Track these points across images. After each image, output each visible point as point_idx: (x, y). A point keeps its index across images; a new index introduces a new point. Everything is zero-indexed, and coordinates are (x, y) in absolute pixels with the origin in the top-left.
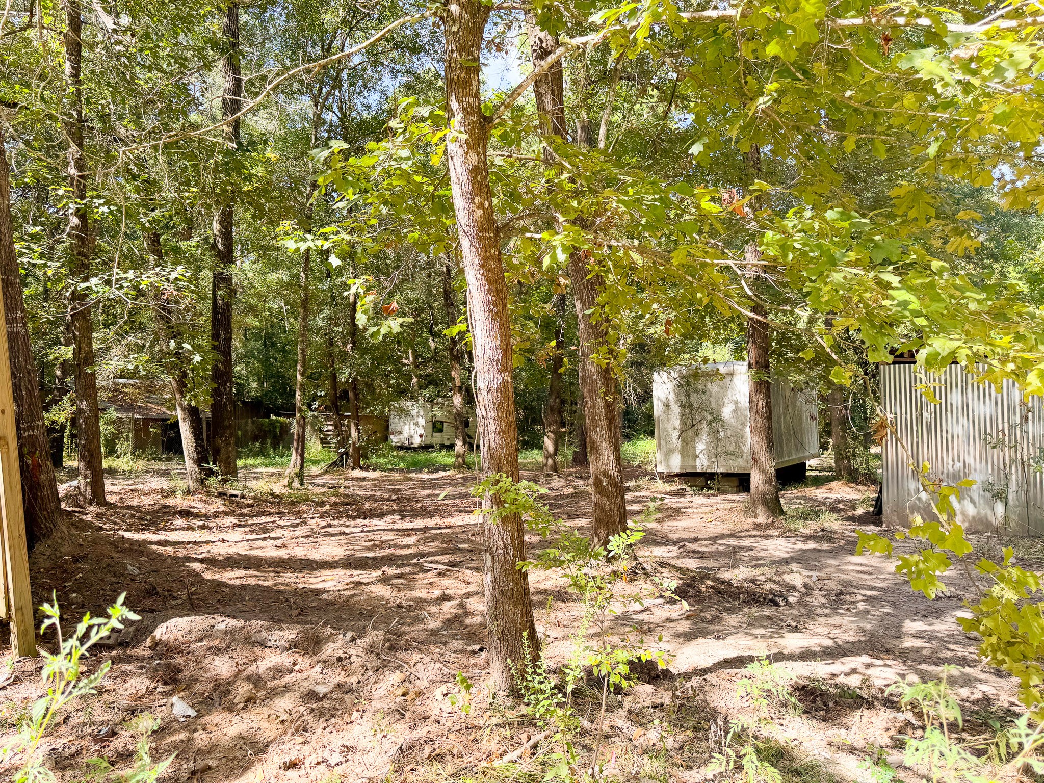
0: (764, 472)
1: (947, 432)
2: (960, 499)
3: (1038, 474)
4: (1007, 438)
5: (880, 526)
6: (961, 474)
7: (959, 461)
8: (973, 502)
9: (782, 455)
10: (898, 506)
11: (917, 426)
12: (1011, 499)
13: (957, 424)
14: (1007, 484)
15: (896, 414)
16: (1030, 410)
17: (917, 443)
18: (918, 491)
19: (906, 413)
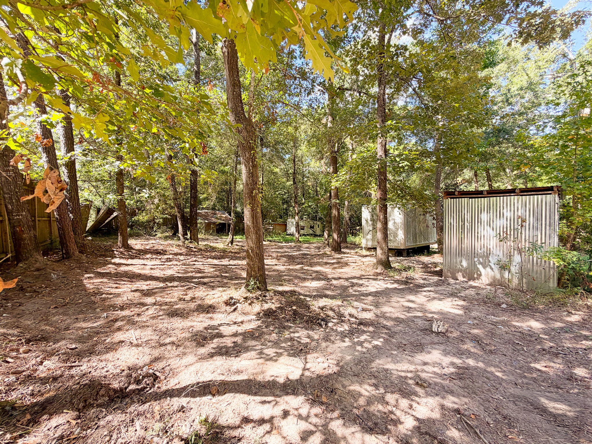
0: (382, 249)
1: (478, 233)
2: (484, 267)
3: (531, 257)
4: (509, 237)
5: (441, 277)
6: (485, 254)
7: (484, 247)
8: (492, 269)
9: (416, 242)
10: (450, 268)
11: (462, 229)
12: (513, 269)
13: (484, 229)
14: (510, 261)
15: (451, 223)
16: (524, 221)
17: (462, 238)
18: (461, 261)
19: (456, 223)
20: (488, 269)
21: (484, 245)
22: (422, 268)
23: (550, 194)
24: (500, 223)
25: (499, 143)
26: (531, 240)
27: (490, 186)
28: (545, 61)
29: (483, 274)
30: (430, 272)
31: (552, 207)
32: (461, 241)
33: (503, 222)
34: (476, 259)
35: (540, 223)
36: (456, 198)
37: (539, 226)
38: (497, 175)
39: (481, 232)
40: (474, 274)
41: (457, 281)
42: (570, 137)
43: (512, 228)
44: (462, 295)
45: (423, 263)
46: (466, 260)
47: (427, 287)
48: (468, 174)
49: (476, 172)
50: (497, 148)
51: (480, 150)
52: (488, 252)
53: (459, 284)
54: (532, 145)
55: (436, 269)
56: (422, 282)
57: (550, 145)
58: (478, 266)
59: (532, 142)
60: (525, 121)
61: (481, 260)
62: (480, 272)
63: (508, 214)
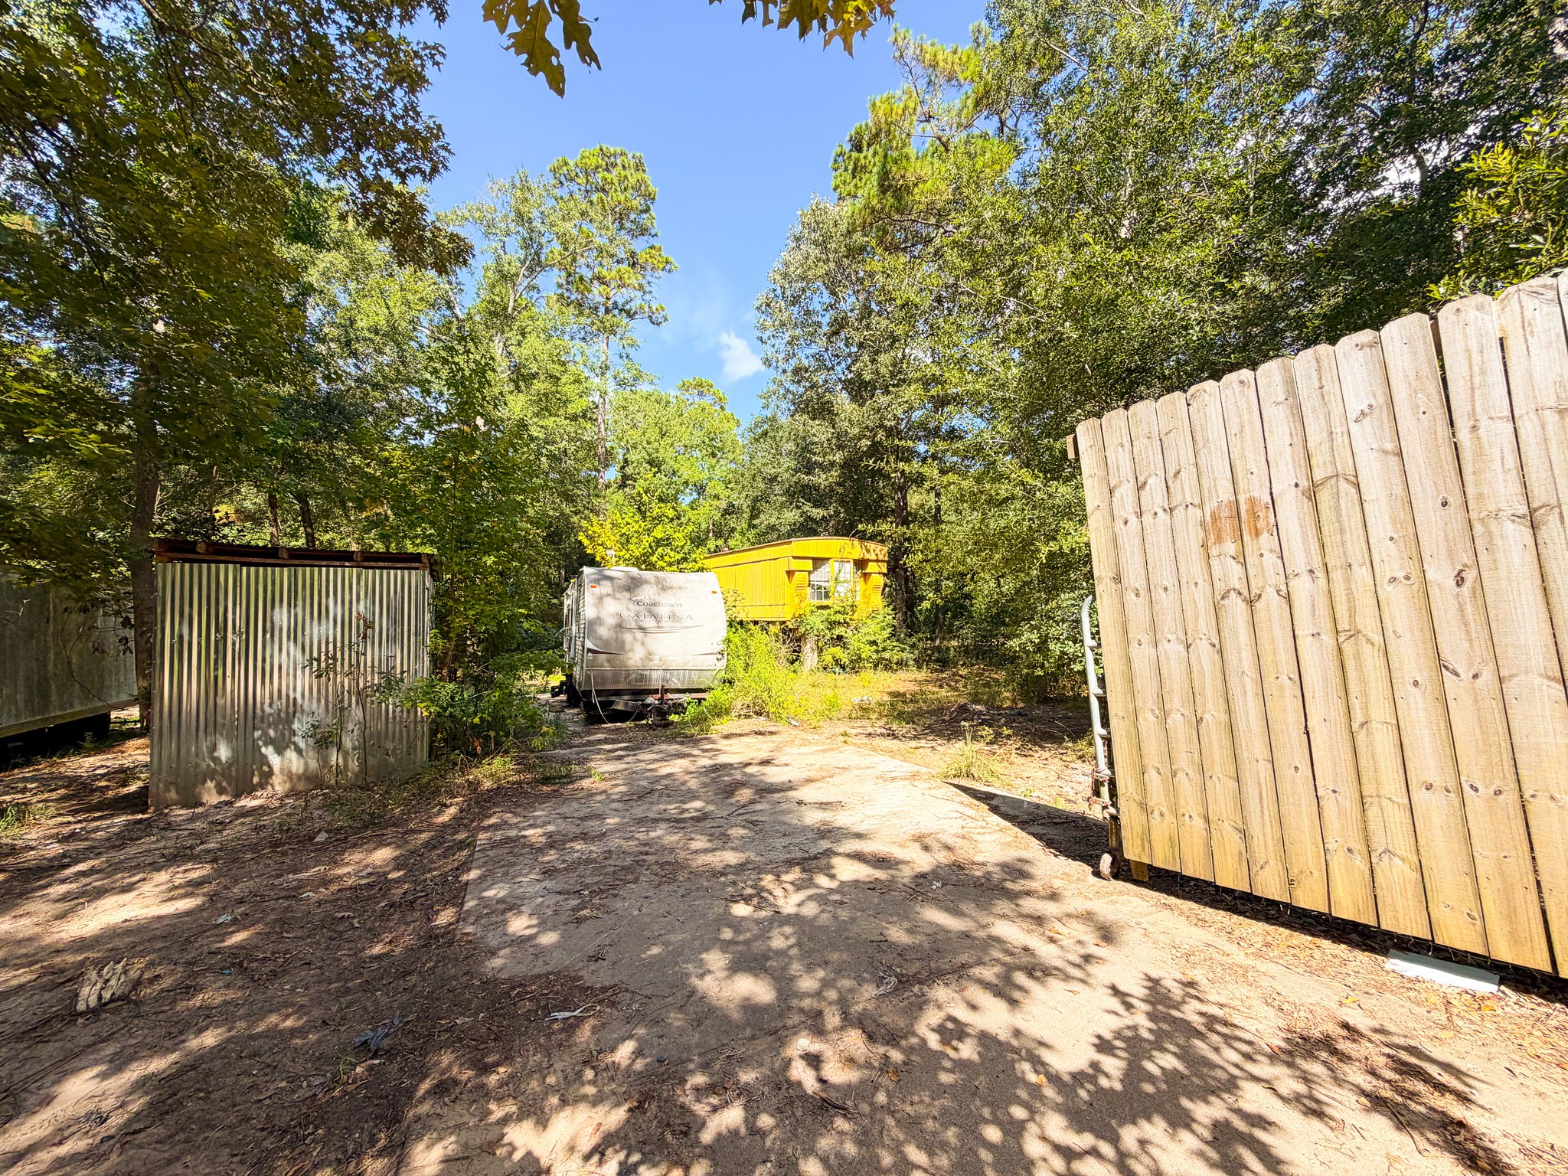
1: (264, 660)
4: (338, 664)
5: (143, 812)
6: (283, 715)
7: (280, 697)
8: (299, 751)
9: (45, 707)
10: (177, 775)
11: (216, 652)
12: (348, 743)
13: (280, 650)
14: (341, 724)
15: (181, 637)
16: (369, 625)
17: (216, 678)
18: (214, 748)
19: (200, 635)
20: (291, 754)
21: (280, 691)
22: (63, 799)
23: (416, 569)
24: (319, 632)
25: (331, 438)
26: (384, 669)
27: (310, 538)
28: (419, 296)
29: (276, 768)
30: (98, 807)
31: (420, 595)
32: (214, 686)
33: (327, 629)
34: (257, 734)
35: (399, 630)
36: (200, 561)
37: (399, 637)
38: (327, 514)
39: (272, 656)
40: (253, 775)
41: (200, 810)
42: (446, 463)
43: (347, 642)
44: (212, 846)
45: (71, 781)
46: (229, 740)
47: (76, 862)
48: (251, 498)
49: (272, 497)
50: (324, 446)
51: (280, 441)
52: (291, 710)
53: (204, 816)
54: (387, 459)
55: (125, 791)
56: (56, 849)
57: (418, 469)
58: (263, 750)
59: (386, 454)
60: (384, 404)
61: (272, 733)
62: (270, 766)
63: (335, 610)
